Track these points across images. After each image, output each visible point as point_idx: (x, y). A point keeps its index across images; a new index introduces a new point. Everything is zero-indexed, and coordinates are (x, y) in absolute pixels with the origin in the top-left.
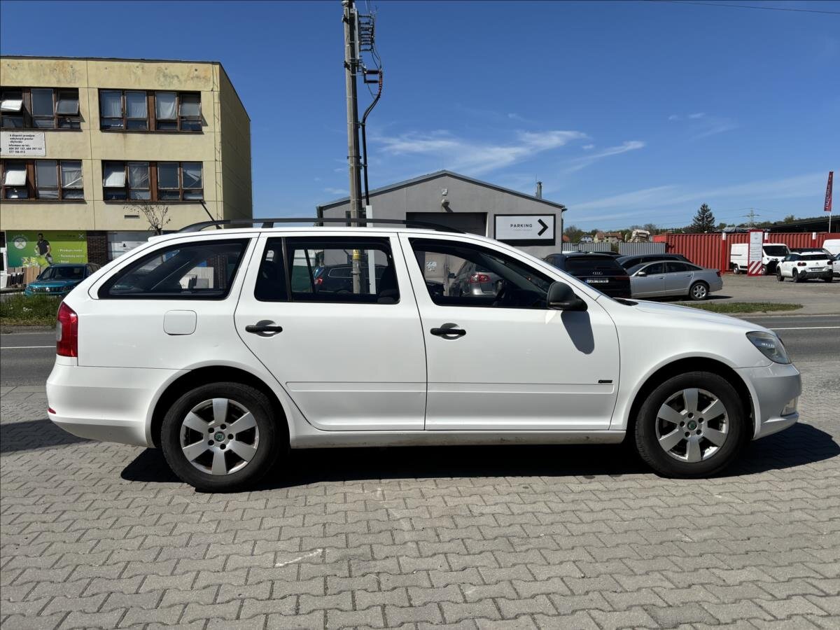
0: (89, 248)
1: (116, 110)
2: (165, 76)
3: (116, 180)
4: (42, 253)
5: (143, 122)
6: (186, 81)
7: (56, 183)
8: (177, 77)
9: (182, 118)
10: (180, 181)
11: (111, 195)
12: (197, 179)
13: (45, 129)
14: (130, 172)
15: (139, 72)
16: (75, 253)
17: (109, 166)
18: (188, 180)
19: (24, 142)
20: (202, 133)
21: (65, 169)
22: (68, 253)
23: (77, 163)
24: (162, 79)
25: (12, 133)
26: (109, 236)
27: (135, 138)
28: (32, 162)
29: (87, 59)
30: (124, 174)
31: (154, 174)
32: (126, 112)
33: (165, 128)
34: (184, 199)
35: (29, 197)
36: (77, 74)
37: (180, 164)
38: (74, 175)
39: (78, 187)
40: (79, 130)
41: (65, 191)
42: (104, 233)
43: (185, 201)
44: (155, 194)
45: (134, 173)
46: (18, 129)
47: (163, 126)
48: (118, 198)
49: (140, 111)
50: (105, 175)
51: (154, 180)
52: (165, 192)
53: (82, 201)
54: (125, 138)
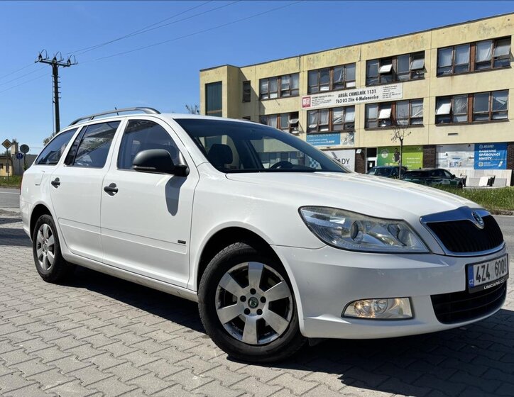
0: (424, 157)
1: (448, 60)
2: (484, 29)
3: (445, 109)
4: (396, 161)
5: (466, 66)
6: (500, 30)
7: (407, 114)
8: (494, 28)
9: (496, 58)
10: (490, 105)
11: (440, 120)
12: (504, 103)
13: (403, 81)
14: (455, 103)
15: (466, 31)
16: (415, 160)
17: (440, 100)
18: (496, 104)
19: (391, 91)
20: (510, 67)
21: (414, 105)
22: (411, 160)
23: (420, 100)
24: (482, 32)
25: (384, 86)
26: (437, 149)
27: (459, 78)
28: (395, 103)
29: (432, 30)
30: (450, 104)
31: (471, 103)
32: (454, 61)
33: (482, 68)
34: (492, 119)
35: (392, 125)
36: (425, 42)
37: (491, 93)
38: (418, 109)
39: (420, 116)
40: (423, 78)
41: (412, 120)
42: (434, 146)
43: (493, 121)
44: (471, 117)
45: (457, 103)
46: (389, 83)
47: (479, 67)
48: (445, 121)
49: (464, 58)
50: (437, 107)
51: (471, 107)
52: (479, 115)
53: (422, 126)
54: (452, 79)
